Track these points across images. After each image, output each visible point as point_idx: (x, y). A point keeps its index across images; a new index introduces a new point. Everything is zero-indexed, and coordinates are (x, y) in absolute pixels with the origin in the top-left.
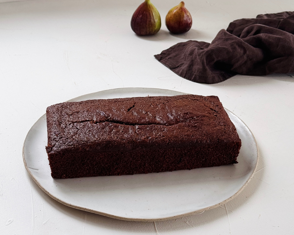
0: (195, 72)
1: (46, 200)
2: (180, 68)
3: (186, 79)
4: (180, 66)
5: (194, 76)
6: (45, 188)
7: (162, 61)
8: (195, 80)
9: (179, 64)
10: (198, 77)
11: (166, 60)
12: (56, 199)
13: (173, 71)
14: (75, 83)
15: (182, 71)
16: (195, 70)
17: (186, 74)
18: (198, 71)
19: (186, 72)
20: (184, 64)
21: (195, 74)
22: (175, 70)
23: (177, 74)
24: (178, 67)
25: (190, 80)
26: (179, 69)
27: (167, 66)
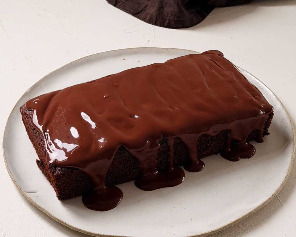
0: (167, 16)
1: (61, 231)
2: (145, 12)
3: (158, 26)
4: (144, 10)
5: (167, 21)
6: (58, 218)
7: (118, 5)
8: (169, 26)
9: (142, 7)
10: (173, 21)
11: (124, 4)
12: (78, 229)
13: (138, 18)
14: (26, 57)
15: (151, 16)
16: (168, 13)
17: (156, 19)
18: (171, 15)
19: (157, 17)
20: (149, 6)
21: (168, 18)
22: (139, 16)
23: (145, 21)
24: (142, 11)
25: (163, 26)
26: (144, 14)
27: (128, 12)
